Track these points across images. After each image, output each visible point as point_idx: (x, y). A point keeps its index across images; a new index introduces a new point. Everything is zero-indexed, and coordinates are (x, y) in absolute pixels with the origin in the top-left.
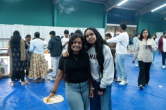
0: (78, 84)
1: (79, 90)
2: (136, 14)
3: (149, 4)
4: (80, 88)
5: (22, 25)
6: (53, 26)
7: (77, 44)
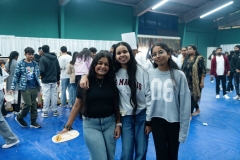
0: (97, 120)
1: (99, 127)
2: (179, 21)
3: (197, 7)
4: (100, 124)
5: (13, 37)
6: (60, 37)
7: (103, 66)
